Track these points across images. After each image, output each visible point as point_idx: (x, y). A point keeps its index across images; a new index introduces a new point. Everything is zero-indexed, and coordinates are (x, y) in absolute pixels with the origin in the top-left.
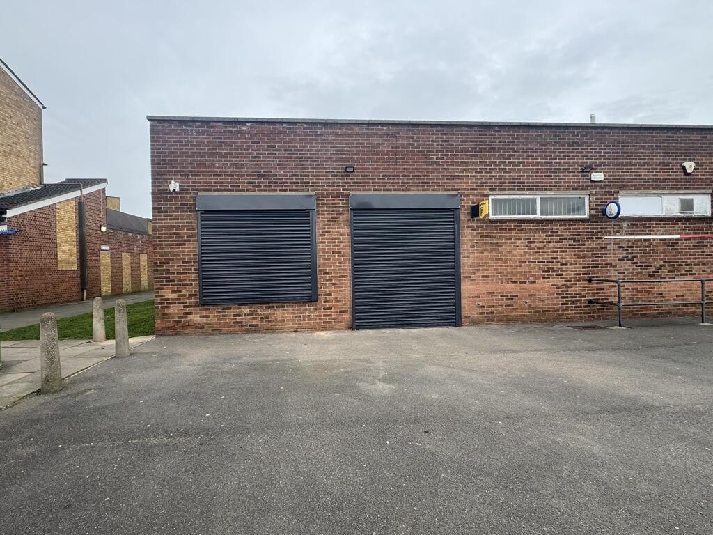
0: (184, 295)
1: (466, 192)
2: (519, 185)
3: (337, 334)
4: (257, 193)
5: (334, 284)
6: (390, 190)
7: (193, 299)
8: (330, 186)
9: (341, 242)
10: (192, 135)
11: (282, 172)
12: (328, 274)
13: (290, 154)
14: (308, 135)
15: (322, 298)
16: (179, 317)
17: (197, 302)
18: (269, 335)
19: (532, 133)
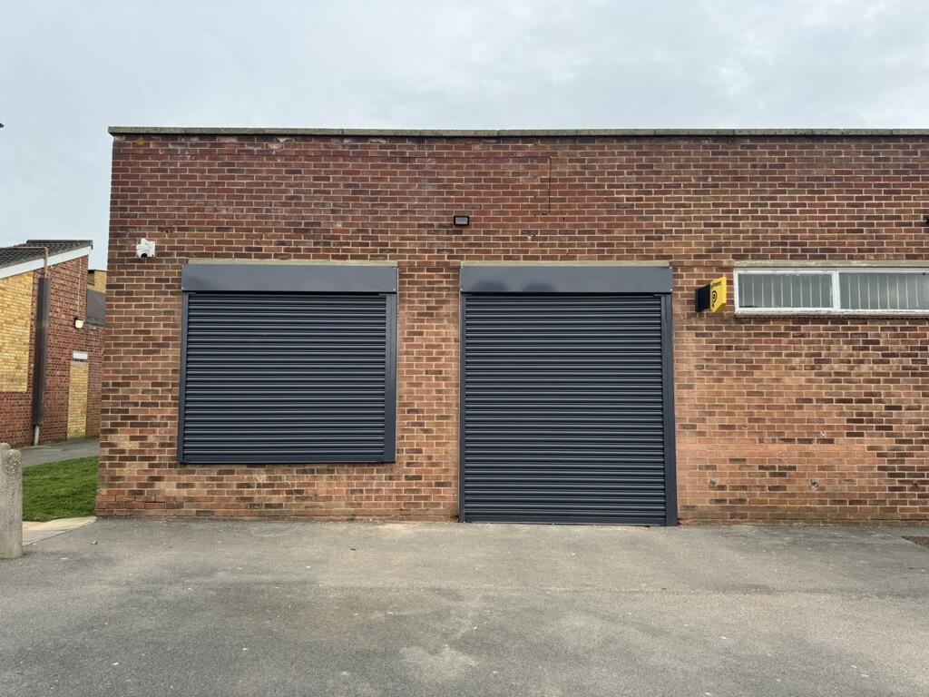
0: (152, 445)
1: (686, 262)
2: (793, 248)
3: (427, 530)
4: (293, 262)
5: (426, 431)
6: (536, 258)
7: (168, 453)
8: (426, 251)
9: (443, 353)
10: (183, 159)
11: (339, 226)
12: (416, 411)
13: (354, 192)
14: (389, 159)
15: (402, 457)
16: (140, 485)
17: (172, 458)
18: (298, 527)
19: (821, 150)
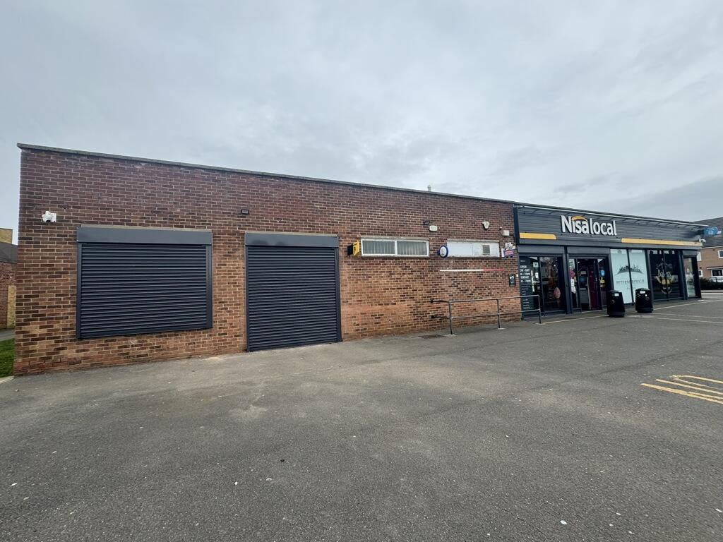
0: (57, 330)
1: (344, 235)
3: (231, 358)
4: (151, 228)
5: (229, 312)
6: (281, 231)
7: (68, 333)
8: (227, 225)
9: (237, 274)
10: (75, 168)
11: (178, 210)
12: (223, 302)
13: (186, 194)
14: (206, 180)
15: (217, 324)
16: (48, 354)
17: (73, 336)
18: (158, 364)
19: (390, 195)
